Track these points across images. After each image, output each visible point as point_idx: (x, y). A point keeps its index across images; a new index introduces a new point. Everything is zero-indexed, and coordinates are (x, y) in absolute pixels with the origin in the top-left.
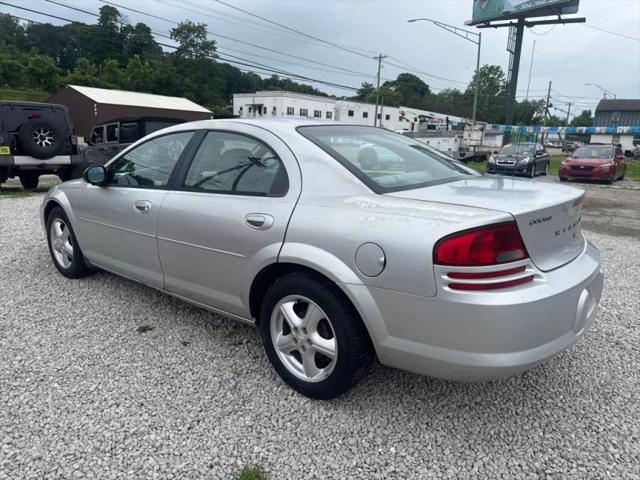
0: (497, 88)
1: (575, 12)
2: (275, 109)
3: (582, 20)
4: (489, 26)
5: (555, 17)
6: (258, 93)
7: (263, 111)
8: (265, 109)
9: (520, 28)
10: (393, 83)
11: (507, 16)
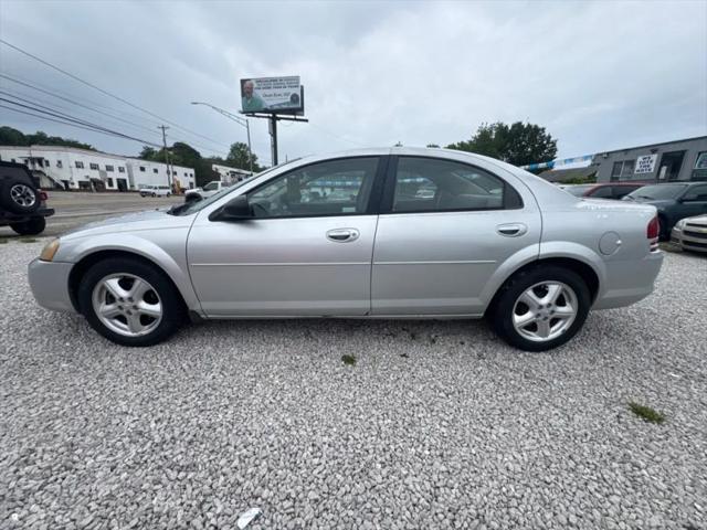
0: (247, 157)
1: (303, 115)
2: (60, 162)
3: (307, 121)
4: (254, 116)
5: (293, 117)
6: (34, 147)
7: (44, 163)
8: (47, 162)
9: (274, 120)
10: (170, 149)
11: (266, 111)
